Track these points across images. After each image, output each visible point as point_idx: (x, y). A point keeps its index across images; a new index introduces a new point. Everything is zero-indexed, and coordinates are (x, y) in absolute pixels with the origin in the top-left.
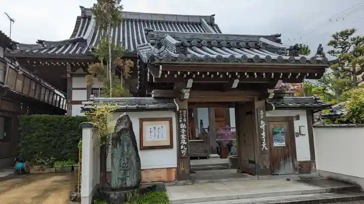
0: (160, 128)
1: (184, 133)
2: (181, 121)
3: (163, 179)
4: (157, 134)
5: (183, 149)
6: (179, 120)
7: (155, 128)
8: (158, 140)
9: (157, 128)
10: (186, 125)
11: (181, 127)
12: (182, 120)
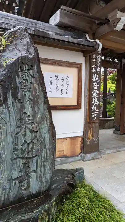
0: (65, 78)
1: (96, 88)
2: (94, 70)
3: (65, 153)
4: (60, 88)
5: (95, 111)
6: (91, 69)
7: (57, 77)
8: (62, 96)
9: (60, 78)
10: (100, 77)
11: (94, 80)
12: (96, 69)
